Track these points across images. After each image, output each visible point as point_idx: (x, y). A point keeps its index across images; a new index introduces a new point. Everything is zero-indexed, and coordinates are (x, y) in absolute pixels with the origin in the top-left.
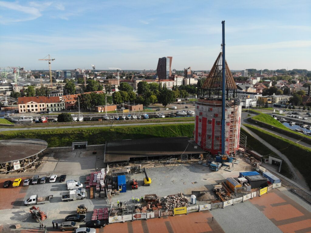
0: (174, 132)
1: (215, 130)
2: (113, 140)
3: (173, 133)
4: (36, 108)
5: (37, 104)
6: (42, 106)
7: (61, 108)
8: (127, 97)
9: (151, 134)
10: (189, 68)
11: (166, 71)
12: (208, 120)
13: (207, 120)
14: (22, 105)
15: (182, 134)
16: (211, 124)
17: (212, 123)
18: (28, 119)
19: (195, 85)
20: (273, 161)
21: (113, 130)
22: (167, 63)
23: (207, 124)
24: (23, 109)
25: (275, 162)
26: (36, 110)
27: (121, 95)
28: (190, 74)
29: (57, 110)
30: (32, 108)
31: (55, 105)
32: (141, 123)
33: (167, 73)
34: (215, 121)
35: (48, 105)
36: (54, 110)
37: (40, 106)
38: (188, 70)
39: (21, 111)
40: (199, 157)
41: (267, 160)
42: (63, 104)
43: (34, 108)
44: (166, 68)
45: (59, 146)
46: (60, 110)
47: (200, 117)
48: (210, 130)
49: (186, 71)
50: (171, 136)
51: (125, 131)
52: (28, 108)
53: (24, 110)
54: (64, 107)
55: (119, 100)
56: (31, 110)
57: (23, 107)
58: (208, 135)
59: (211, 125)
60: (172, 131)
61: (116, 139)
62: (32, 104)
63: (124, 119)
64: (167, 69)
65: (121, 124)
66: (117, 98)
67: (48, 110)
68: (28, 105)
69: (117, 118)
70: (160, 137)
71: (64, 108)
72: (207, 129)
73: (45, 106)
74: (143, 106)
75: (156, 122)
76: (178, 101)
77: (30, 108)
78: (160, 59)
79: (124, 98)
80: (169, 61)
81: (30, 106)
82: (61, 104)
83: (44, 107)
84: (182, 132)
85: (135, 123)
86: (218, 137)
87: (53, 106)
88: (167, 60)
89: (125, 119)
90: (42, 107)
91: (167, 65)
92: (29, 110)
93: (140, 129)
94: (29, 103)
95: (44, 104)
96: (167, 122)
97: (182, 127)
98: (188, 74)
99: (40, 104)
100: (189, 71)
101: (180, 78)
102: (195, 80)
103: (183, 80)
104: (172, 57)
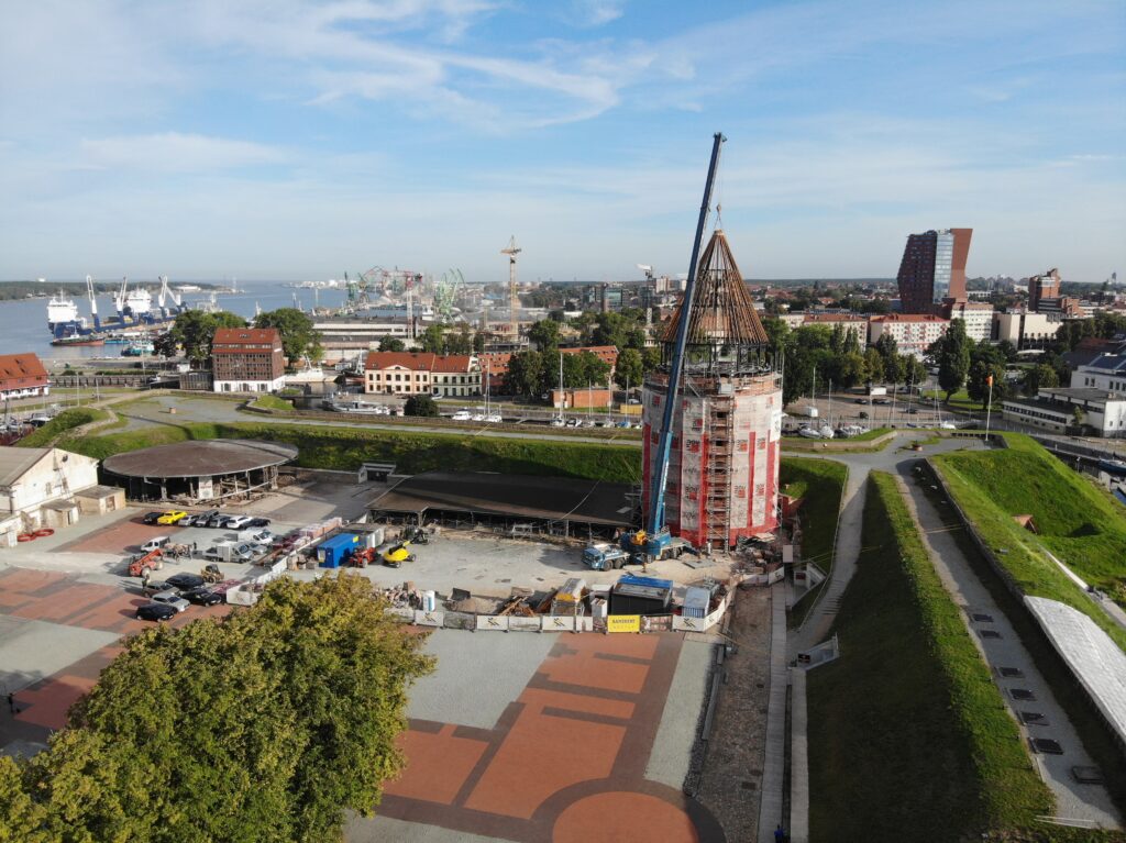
4: (408, 383)
5: (410, 373)
6: (421, 378)
7: (470, 389)
10: (1049, 274)
11: (933, 285)
14: (375, 373)
18: (370, 409)
19: (1047, 339)
22: (938, 253)
24: (375, 382)
26: (408, 388)
28: (1055, 295)
29: (459, 393)
30: (398, 383)
31: (454, 378)
33: (936, 290)
35: (436, 379)
36: (450, 393)
37: (418, 378)
38: (1044, 280)
39: (371, 388)
41: (800, 576)
42: (477, 378)
43: (403, 383)
44: (934, 271)
45: (332, 469)
46: (466, 393)
49: (1035, 285)
50: (613, 480)
51: (496, 450)
52: (388, 383)
53: (379, 388)
54: (480, 386)
56: (393, 389)
57: (375, 377)
61: (463, 468)
62: (398, 372)
64: (936, 277)
67: (436, 390)
68: (388, 373)
70: (580, 477)
71: (478, 389)
73: (430, 381)
76: (871, 393)
77: (393, 383)
78: (913, 240)
80: (951, 243)
81: (393, 378)
82: (470, 379)
83: (428, 383)
87: (450, 380)
88: (939, 243)
90: (422, 383)
91: (937, 262)
92: (389, 388)
94: (391, 370)
95: (427, 373)
98: (1045, 295)
99: (417, 373)
100: (1049, 284)
101: (975, 312)
102: (1048, 320)
103: (991, 317)
104: (970, 231)
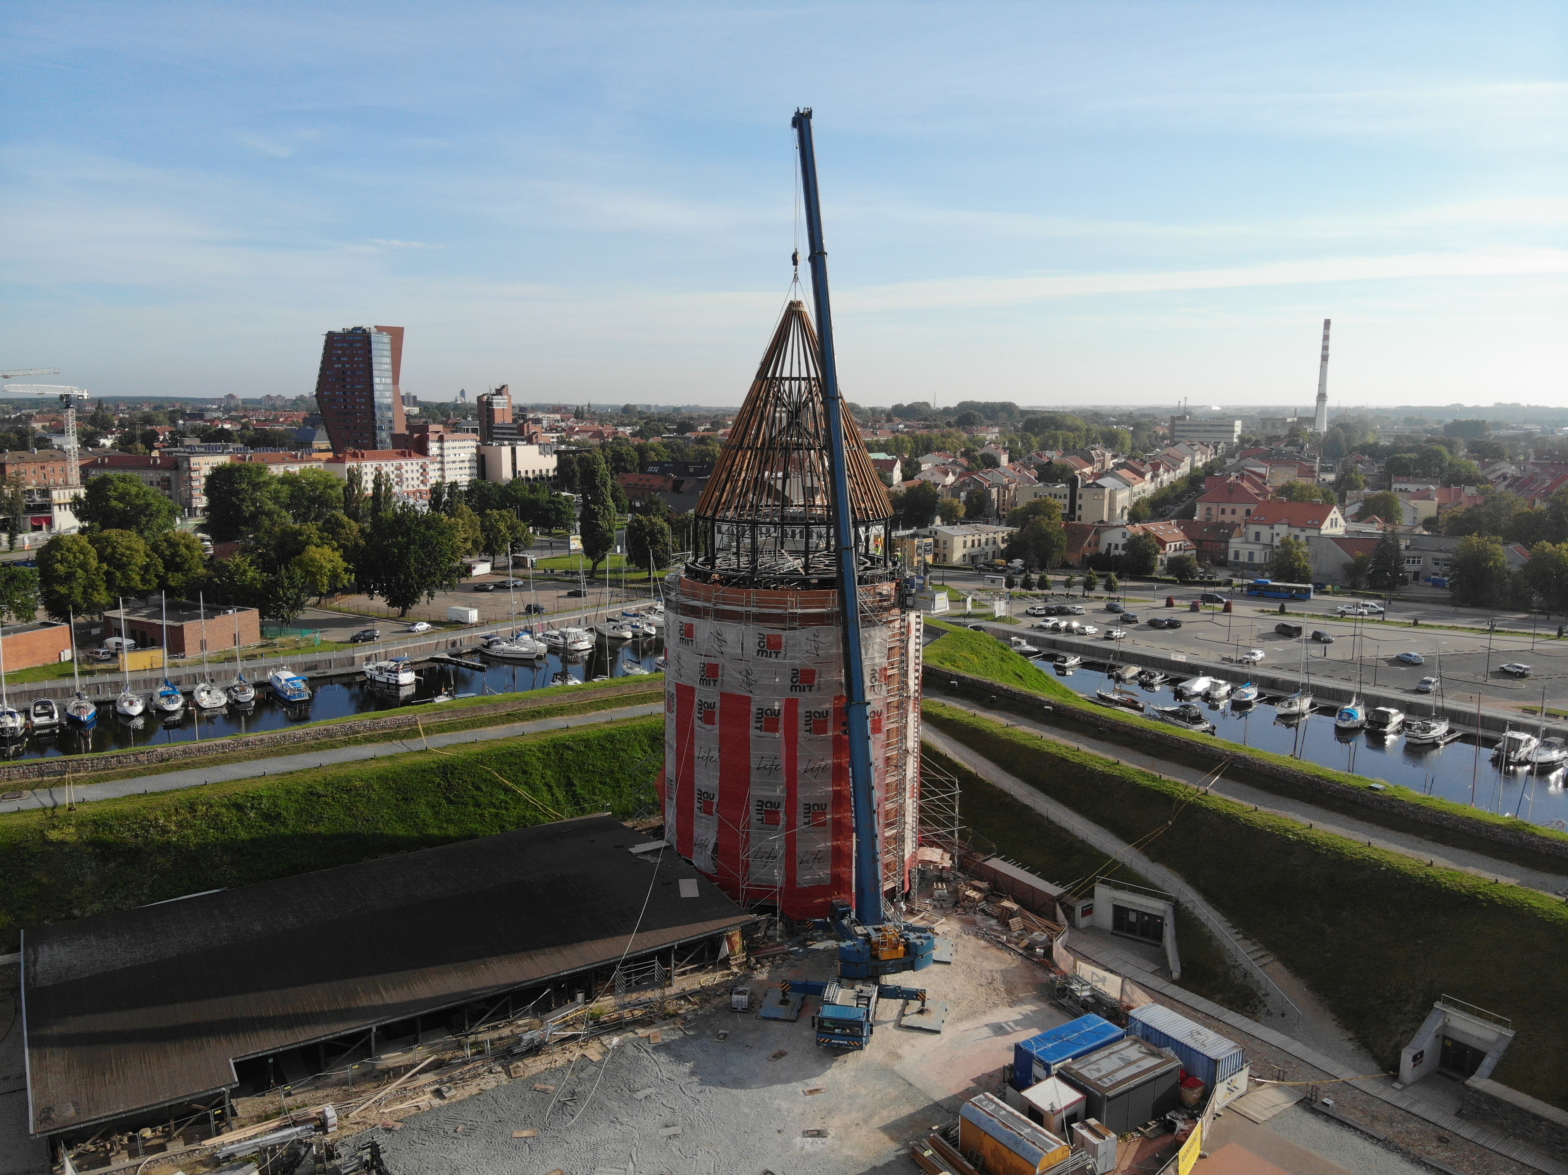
0: (522, 791)
1: (801, 767)
2: (76, 912)
3: (519, 800)
8: (146, 568)
9: (361, 827)
10: (499, 392)
11: (373, 406)
12: (761, 712)
13: (753, 709)
15: (575, 800)
16: (776, 730)
17: (781, 725)
19: (541, 477)
20: (1120, 912)
21: (69, 834)
22: (374, 360)
23: (753, 733)
25: (1132, 917)
27: (102, 558)
28: (509, 419)
32: (277, 754)
33: (378, 414)
34: (801, 711)
38: (496, 400)
40: (721, 957)
41: (1088, 911)
44: (372, 385)
47: (706, 694)
48: (772, 770)
49: (485, 407)
50: (502, 827)
51: (164, 831)
55: (90, 587)
58: (761, 803)
59: (779, 735)
60: (506, 790)
61: (97, 906)
63: (132, 717)
64: (376, 394)
65: (128, 775)
66: (70, 577)
69: (84, 718)
70: (429, 842)
72: (754, 763)
74: (262, 616)
75: (388, 737)
76: (475, 573)
78: (332, 339)
79: (127, 578)
80: (388, 347)
84: (570, 784)
85: (238, 760)
86: (822, 807)
88: (374, 346)
89: (140, 715)
91: (375, 373)
93: (282, 802)
96: (466, 726)
97: (569, 755)
98: (498, 420)
100: (500, 404)
101: (457, 444)
102: (540, 453)
103: (474, 451)
104: (402, 329)
